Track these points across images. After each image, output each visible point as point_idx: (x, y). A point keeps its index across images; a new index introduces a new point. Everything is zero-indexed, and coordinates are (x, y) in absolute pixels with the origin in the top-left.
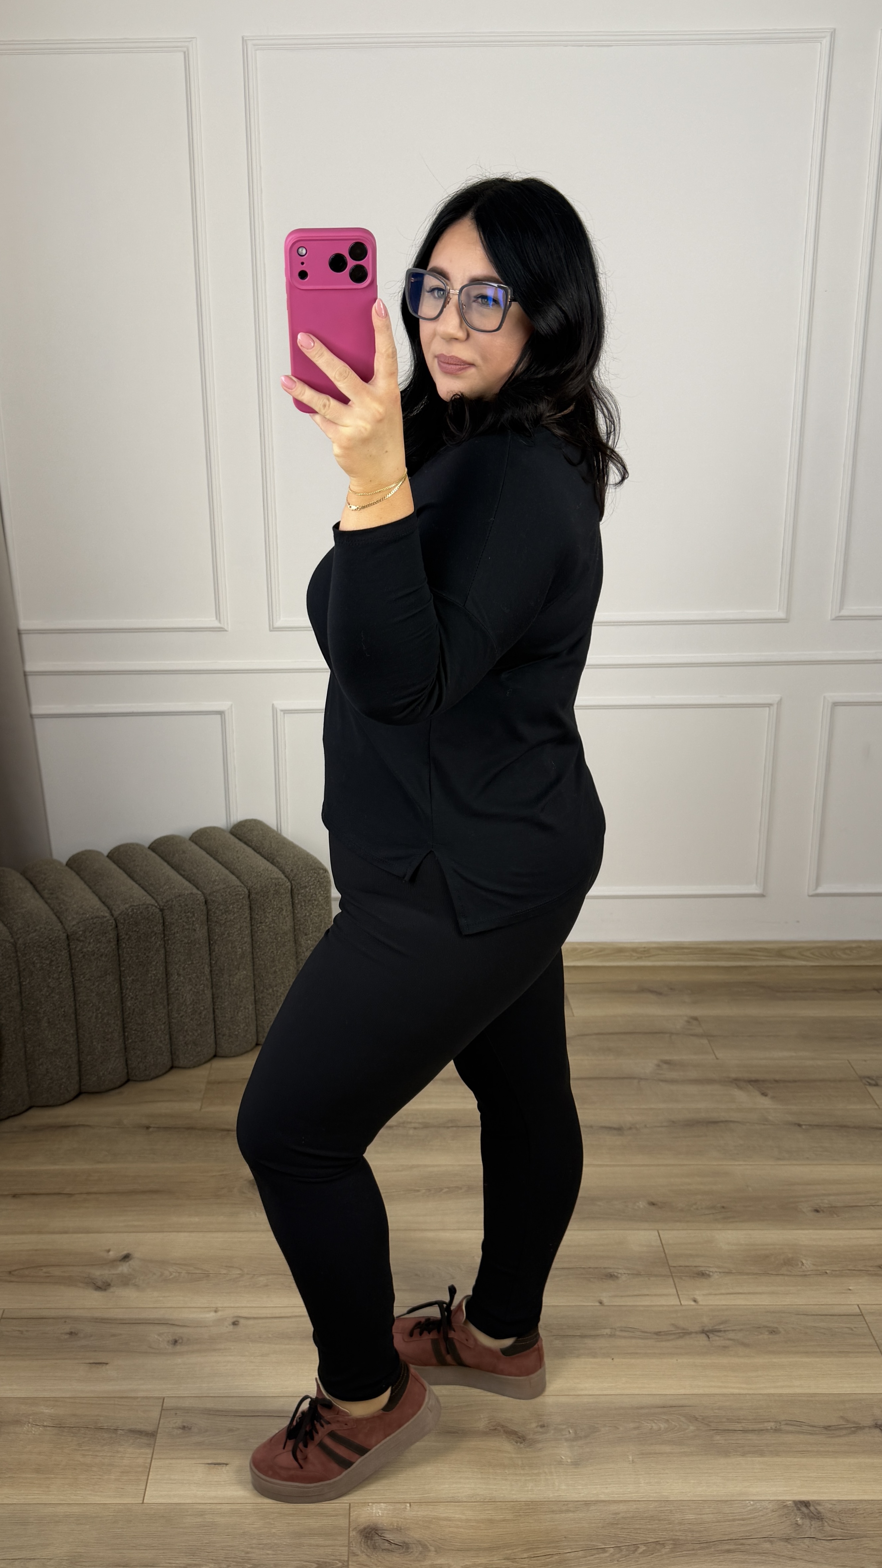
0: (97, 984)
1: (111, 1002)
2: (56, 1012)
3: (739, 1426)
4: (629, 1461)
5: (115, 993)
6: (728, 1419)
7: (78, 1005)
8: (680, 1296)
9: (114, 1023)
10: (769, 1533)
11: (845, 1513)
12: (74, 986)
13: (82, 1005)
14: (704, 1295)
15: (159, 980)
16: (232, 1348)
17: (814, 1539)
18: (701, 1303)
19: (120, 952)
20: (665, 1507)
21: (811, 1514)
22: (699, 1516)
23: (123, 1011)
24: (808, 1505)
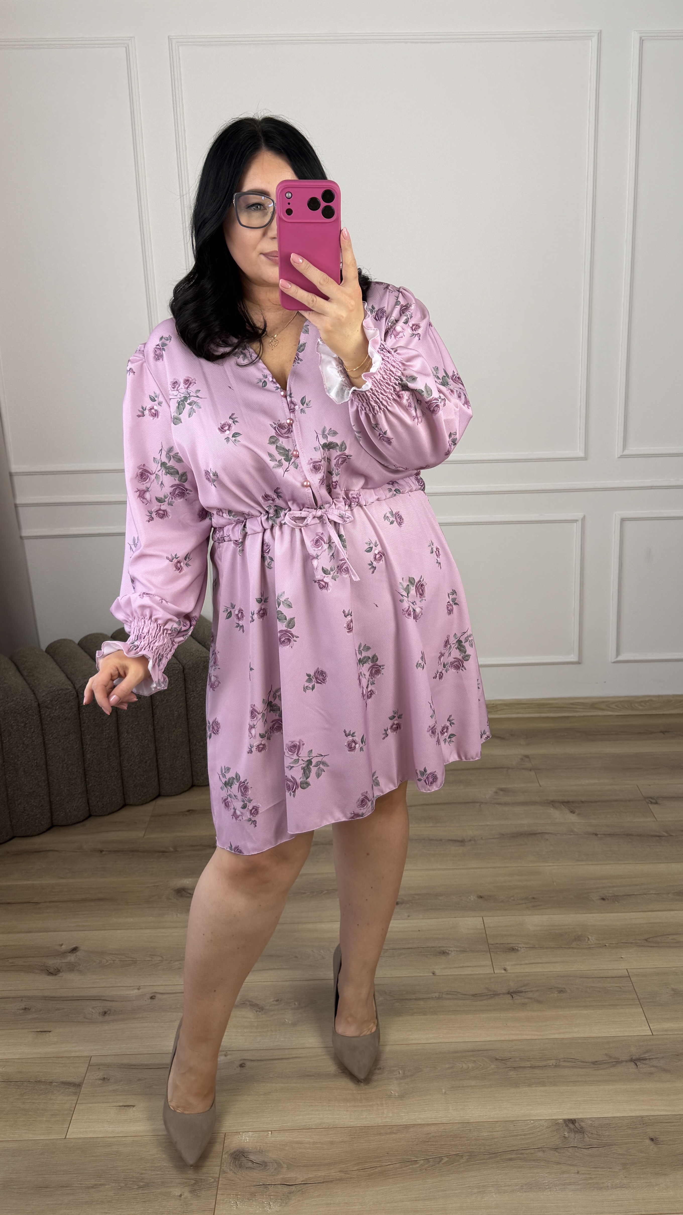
0: (62, 741)
1: (74, 755)
2: (29, 763)
3: (528, 1064)
4: (443, 1093)
5: (76, 748)
6: (520, 1059)
7: (48, 757)
8: (494, 967)
9: (77, 771)
10: (543, 1144)
11: (601, 1127)
12: (44, 743)
13: (51, 758)
14: (512, 965)
15: (112, 737)
16: (148, 1016)
17: (576, 1148)
18: (509, 971)
19: (81, 716)
20: (465, 1127)
21: (577, 1130)
22: (491, 1133)
23: (84, 761)
24: (574, 1122)
